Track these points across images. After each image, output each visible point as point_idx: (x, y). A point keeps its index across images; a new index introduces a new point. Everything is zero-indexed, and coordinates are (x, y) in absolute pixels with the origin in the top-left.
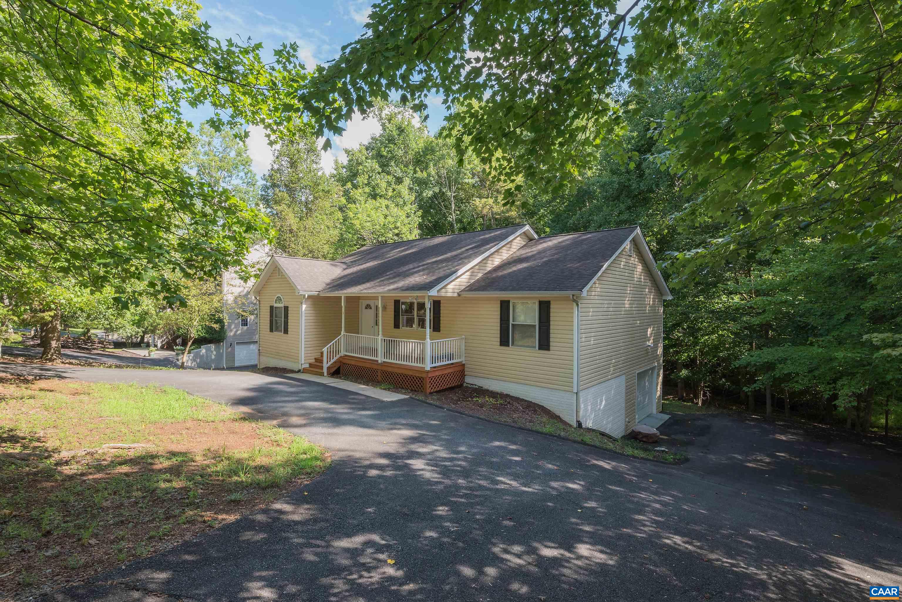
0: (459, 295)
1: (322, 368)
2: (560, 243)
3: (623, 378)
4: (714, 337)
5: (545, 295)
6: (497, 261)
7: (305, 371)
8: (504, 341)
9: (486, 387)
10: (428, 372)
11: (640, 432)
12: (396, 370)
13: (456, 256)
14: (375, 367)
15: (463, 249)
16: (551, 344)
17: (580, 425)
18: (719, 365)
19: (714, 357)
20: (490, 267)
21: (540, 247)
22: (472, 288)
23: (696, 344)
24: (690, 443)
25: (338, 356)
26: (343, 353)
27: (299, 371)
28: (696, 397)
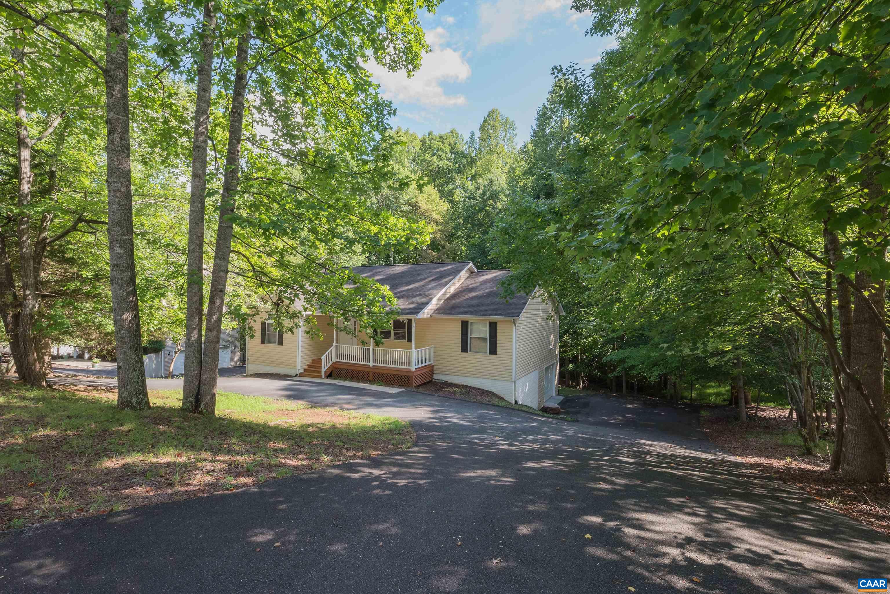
0: (431, 316)
1: (320, 372)
2: (495, 277)
3: (537, 371)
4: (590, 339)
5: (493, 318)
6: (452, 290)
7: (301, 375)
8: (464, 349)
9: (450, 381)
10: (413, 372)
11: (548, 408)
12: (385, 372)
13: (424, 286)
14: (367, 370)
15: (427, 280)
16: (498, 350)
17: (516, 402)
18: (593, 360)
19: (591, 354)
20: (448, 295)
21: (481, 279)
22: (440, 311)
23: (578, 345)
24: (579, 413)
25: (331, 363)
26: (334, 360)
27: (296, 375)
28: (578, 384)
